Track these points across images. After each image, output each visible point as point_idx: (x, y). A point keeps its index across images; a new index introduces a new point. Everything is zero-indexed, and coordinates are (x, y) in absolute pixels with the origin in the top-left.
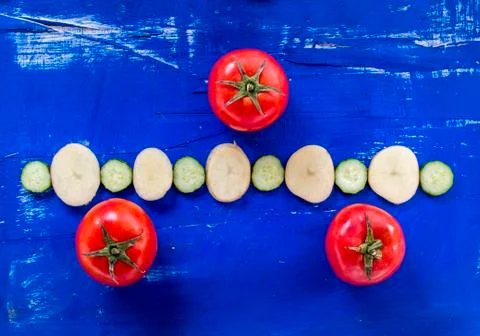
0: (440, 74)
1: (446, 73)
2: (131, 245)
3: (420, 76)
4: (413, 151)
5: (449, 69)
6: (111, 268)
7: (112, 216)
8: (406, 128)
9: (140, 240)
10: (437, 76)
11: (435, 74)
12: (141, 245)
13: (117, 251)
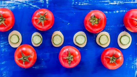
0: (116, 12)
1: (117, 12)
2: (29, 57)
3: (110, 13)
4: (109, 33)
5: (118, 11)
6: (24, 63)
7: (24, 49)
8: (106, 27)
9: (32, 55)
10: (115, 12)
11: (114, 12)
12: (32, 57)
13: (25, 58)
